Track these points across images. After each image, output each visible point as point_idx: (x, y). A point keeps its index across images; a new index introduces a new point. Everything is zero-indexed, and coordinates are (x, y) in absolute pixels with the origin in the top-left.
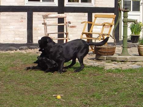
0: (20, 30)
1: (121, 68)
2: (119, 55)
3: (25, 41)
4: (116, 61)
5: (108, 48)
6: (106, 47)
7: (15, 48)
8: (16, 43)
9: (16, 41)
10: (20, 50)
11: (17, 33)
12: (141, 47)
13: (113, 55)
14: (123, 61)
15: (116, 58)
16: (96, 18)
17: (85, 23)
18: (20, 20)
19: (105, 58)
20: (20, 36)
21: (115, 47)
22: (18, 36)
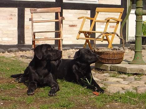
0: (9, 29)
2: (129, 63)
3: (15, 42)
4: (125, 74)
5: (114, 54)
6: (111, 51)
7: (3, 50)
8: (4, 44)
9: (4, 42)
10: (8, 52)
11: (5, 32)
13: (120, 63)
14: (136, 74)
15: (126, 69)
16: (98, 12)
17: (83, 19)
18: (8, 17)
19: (109, 67)
20: (9, 36)
21: (124, 51)
22: (7, 36)
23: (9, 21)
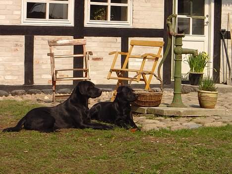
0: (14, 64)
1: (170, 127)
2: (168, 106)
3: (21, 81)
4: (162, 116)
5: (151, 96)
6: (148, 92)
7: (6, 92)
8: (6, 84)
9: (7, 81)
10: (12, 96)
11: (8, 69)
12: (204, 94)
13: (157, 106)
14: (173, 116)
15: (162, 111)
16: (133, 46)
17: (115, 54)
18: (13, 47)
19: (146, 110)
20: (13, 74)
21: (162, 93)
22: (10, 73)
23: (14, 53)
